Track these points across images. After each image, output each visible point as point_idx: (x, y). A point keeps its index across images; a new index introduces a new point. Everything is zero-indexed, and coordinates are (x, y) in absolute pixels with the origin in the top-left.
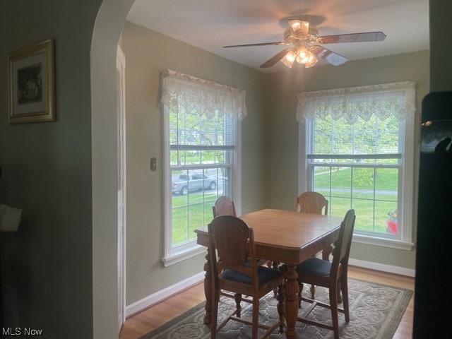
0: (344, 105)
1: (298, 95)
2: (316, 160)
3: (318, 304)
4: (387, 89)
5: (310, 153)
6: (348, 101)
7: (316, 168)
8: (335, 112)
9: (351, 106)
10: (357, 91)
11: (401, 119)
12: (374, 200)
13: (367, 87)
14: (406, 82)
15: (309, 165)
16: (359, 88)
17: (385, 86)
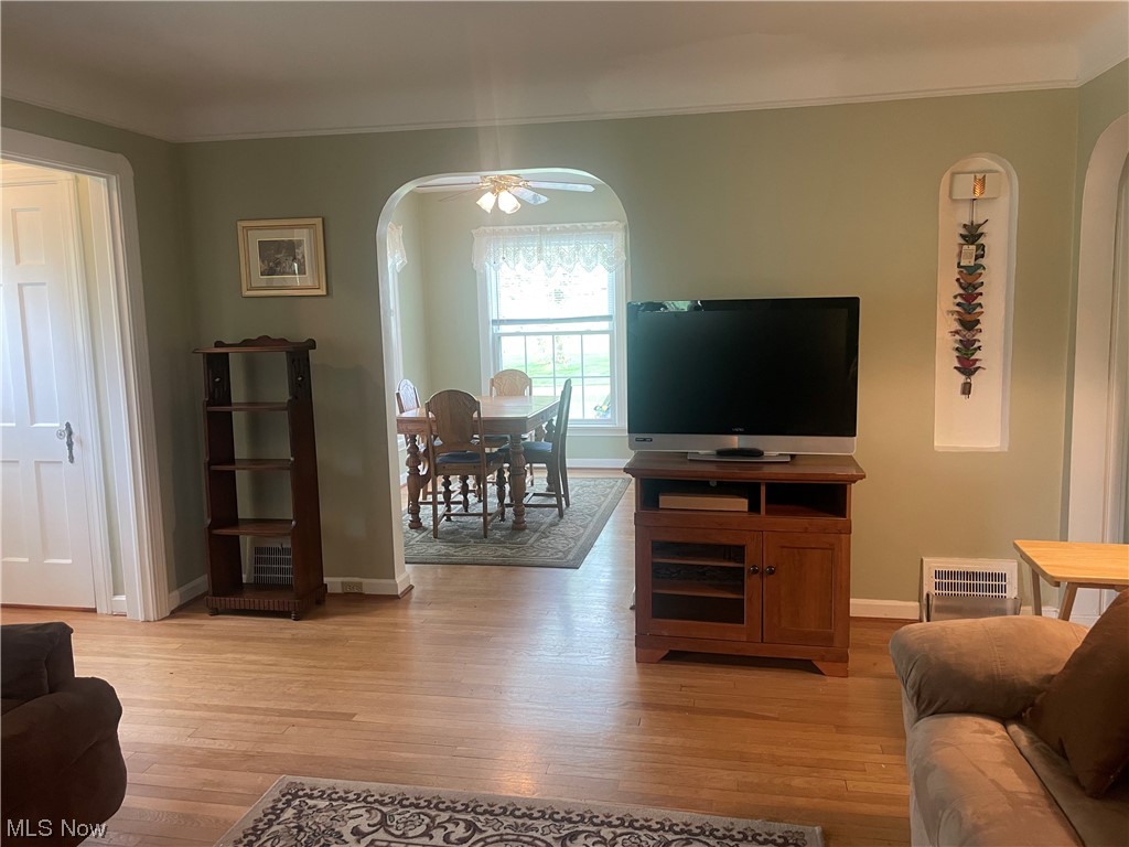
0: (540, 251)
1: (473, 232)
2: (504, 329)
3: (534, 495)
4: (593, 230)
5: (495, 318)
6: (544, 243)
7: (504, 339)
8: (529, 259)
9: (550, 251)
10: (554, 231)
11: (610, 271)
12: (583, 377)
13: (567, 225)
14: (614, 223)
15: (494, 334)
16: (558, 226)
17: (590, 226)
